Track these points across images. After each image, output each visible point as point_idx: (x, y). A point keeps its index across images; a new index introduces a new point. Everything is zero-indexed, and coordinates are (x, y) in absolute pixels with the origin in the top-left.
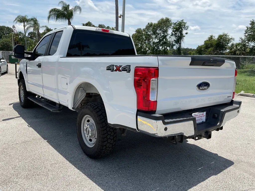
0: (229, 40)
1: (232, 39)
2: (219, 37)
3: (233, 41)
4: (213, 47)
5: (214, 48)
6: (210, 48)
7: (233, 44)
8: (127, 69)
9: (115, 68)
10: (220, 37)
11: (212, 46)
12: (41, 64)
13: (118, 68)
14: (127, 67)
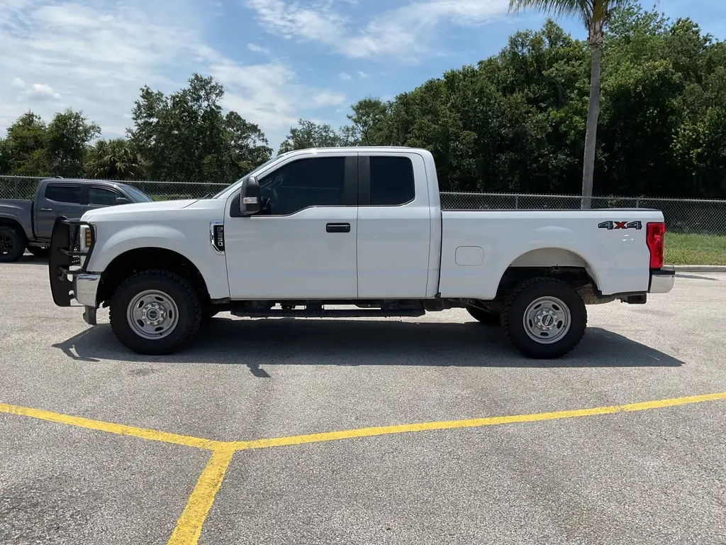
0: (86, 131)
1: (93, 129)
2: (59, 120)
3: (97, 134)
4: (42, 148)
5: (48, 151)
6: (34, 149)
7: (101, 144)
8: (636, 225)
9: (615, 225)
10: (62, 121)
11: (38, 143)
12: (348, 224)
13: (621, 225)
14: (635, 222)
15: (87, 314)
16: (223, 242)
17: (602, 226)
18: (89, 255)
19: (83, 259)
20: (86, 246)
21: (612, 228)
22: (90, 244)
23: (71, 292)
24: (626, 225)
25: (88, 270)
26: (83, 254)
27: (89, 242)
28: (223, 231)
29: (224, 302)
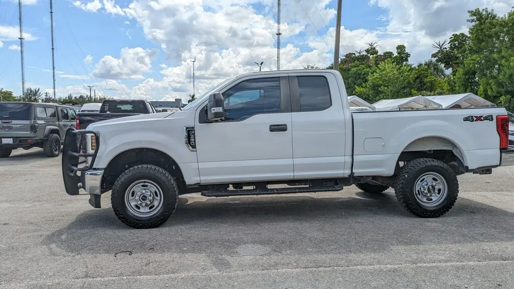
8: (489, 118)
9: (475, 119)
12: (286, 125)
13: (479, 118)
14: (488, 116)
15: (94, 200)
16: (195, 141)
17: (466, 119)
18: (94, 156)
19: (90, 159)
20: (92, 149)
21: (473, 121)
22: (95, 148)
23: (80, 184)
24: (482, 118)
25: (94, 167)
26: (90, 155)
27: (94, 146)
28: (194, 134)
29: (195, 187)
